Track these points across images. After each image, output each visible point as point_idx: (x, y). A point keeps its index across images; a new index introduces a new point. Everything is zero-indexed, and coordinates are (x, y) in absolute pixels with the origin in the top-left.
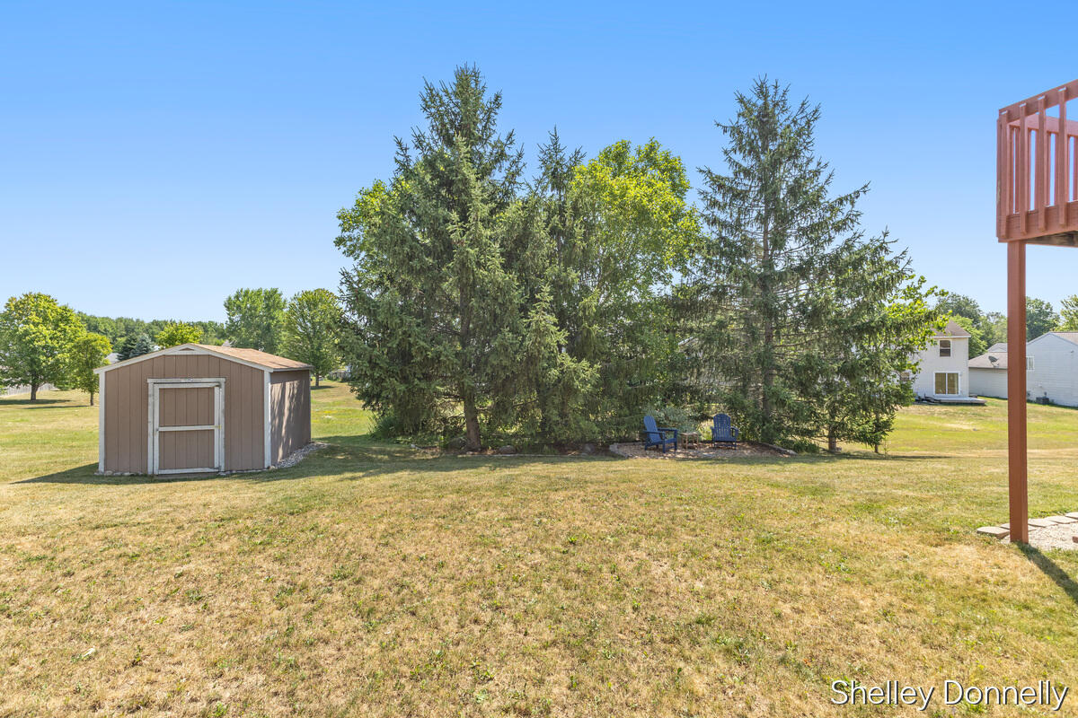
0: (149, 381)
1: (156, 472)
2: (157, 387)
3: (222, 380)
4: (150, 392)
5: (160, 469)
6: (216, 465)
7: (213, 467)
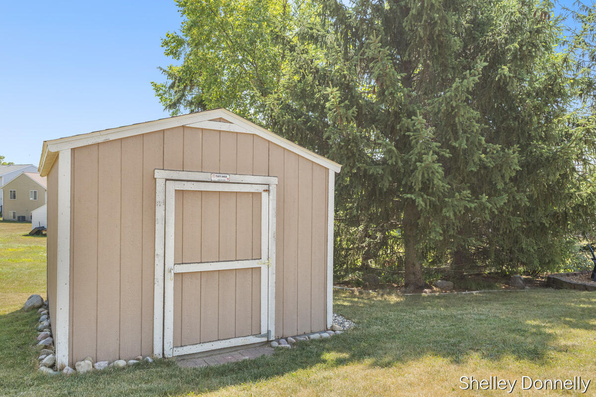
0: (159, 174)
1: (169, 353)
2: (172, 187)
3: (274, 181)
4: (159, 197)
5: (175, 346)
6: (264, 331)
7: (259, 334)
